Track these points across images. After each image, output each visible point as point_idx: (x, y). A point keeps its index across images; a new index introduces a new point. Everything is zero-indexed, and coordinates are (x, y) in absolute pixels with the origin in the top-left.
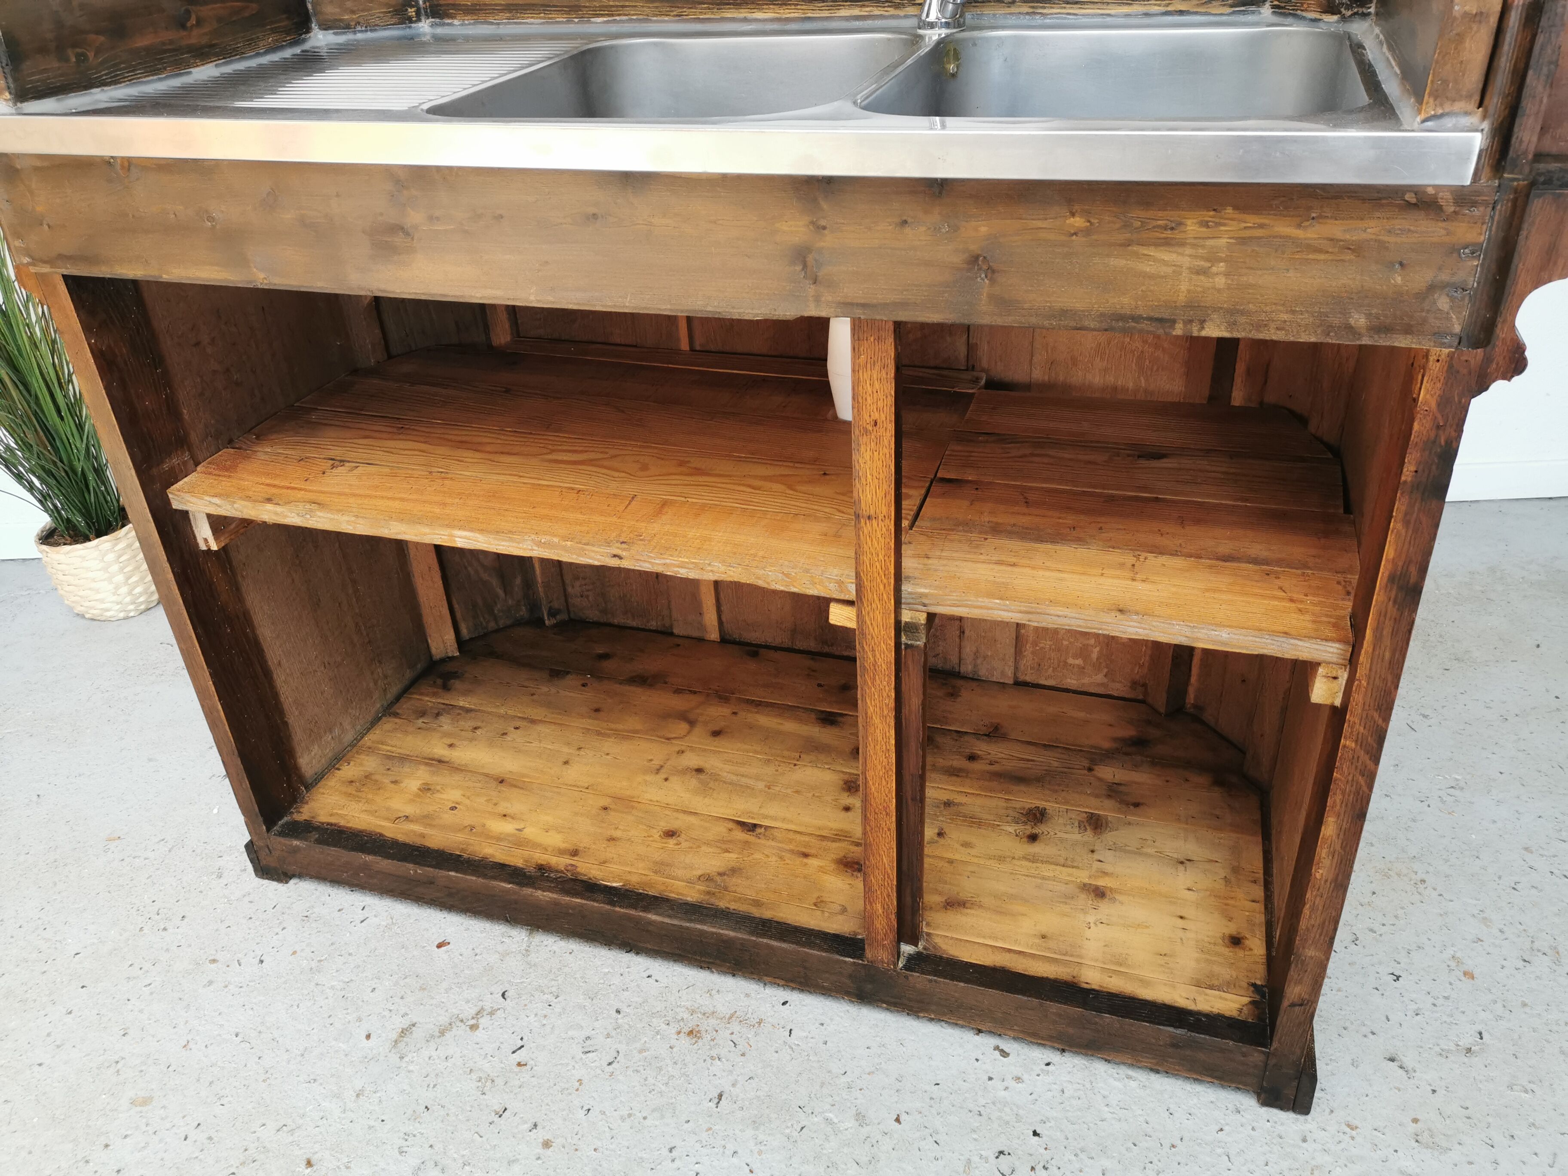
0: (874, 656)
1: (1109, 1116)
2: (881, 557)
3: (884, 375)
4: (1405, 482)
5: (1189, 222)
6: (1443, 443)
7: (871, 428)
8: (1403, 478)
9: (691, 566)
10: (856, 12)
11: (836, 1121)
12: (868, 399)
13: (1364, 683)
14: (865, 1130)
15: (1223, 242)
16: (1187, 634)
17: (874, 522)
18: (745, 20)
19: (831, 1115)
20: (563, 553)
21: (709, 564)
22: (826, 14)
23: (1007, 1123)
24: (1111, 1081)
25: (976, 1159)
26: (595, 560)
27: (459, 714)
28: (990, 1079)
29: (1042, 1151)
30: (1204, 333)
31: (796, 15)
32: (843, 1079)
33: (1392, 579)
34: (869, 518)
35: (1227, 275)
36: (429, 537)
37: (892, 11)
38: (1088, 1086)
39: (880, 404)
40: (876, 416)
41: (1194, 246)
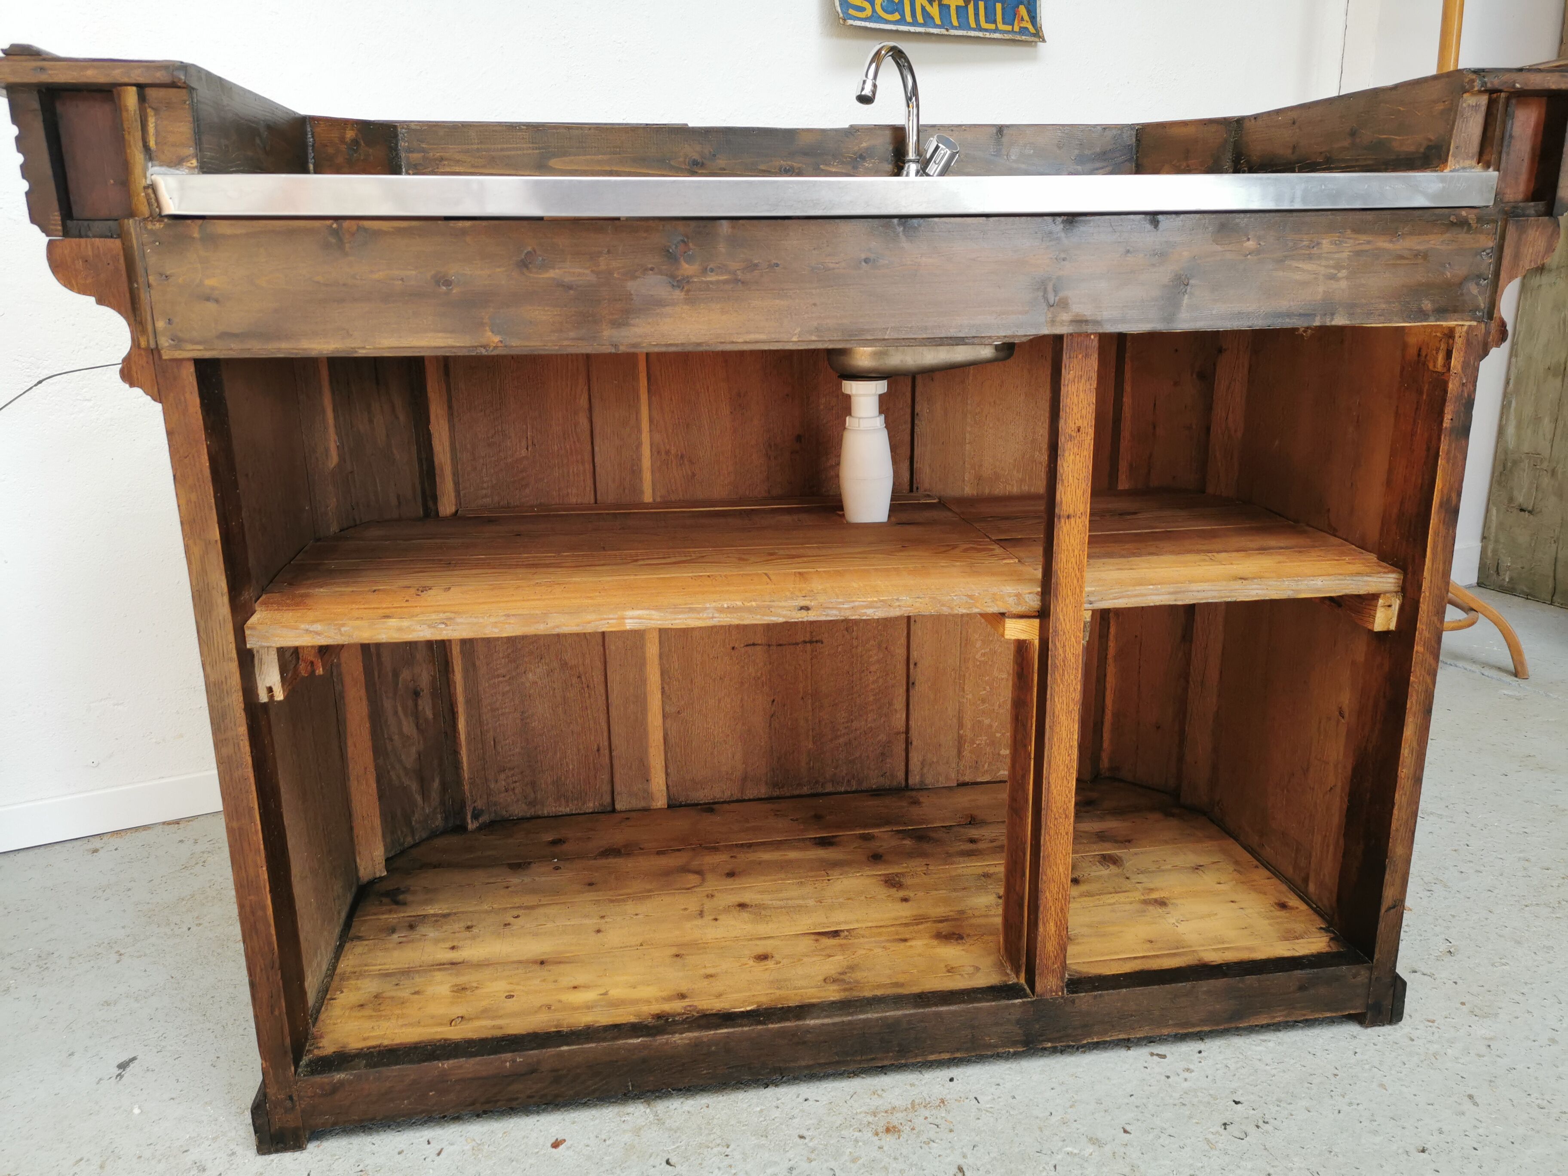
0: (1065, 652)
1: (1274, 1072)
2: (1076, 552)
3: (1089, 387)
4: (1446, 428)
5: (1324, 242)
6: (1466, 395)
7: (1075, 435)
8: (1444, 425)
9: (879, 604)
11: (1076, 1151)
12: (1074, 408)
13: (1427, 594)
14: (1107, 1149)
15: (1345, 255)
16: (1294, 588)
17: (1073, 521)
19: (1069, 1149)
21: (897, 600)
23: (1209, 1103)
24: (1254, 1047)
25: (1210, 1137)
26: (779, 615)
28: (1168, 1077)
29: (1252, 1112)
30: (1334, 323)
32: (1053, 1120)
33: (1441, 505)
34: (1069, 517)
35: (1347, 278)
36: (593, 624)
38: (1241, 1057)
39: (1084, 412)
40: (1079, 423)
41: (1327, 259)
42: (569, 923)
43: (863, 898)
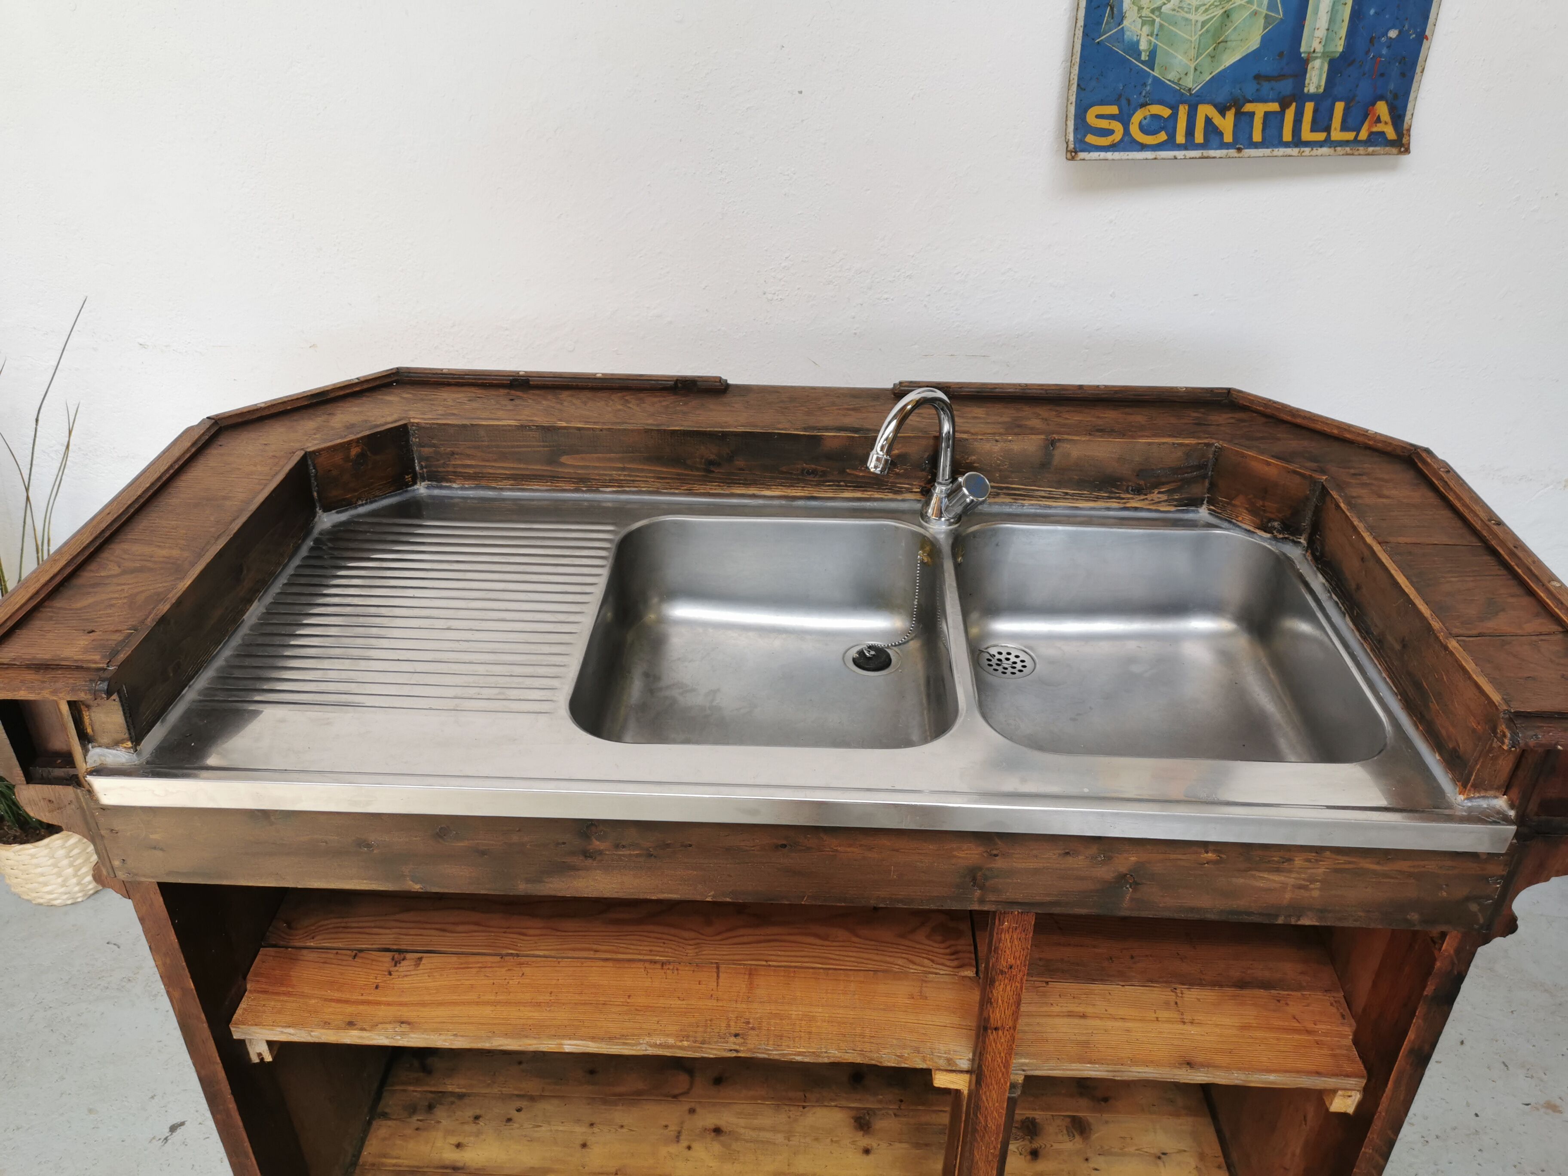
0: (986, 1121)
2: (1002, 1055)
3: (1024, 936)
4: (1427, 995)
5: (1296, 859)
6: (1456, 972)
7: (1007, 970)
8: (1425, 993)
9: (807, 1054)
10: (858, 495)
12: (1007, 951)
13: (1384, 1114)
15: (1321, 870)
16: (1243, 1078)
17: (1000, 1032)
18: (754, 496)
20: (678, 1051)
21: (826, 1052)
22: (831, 495)
26: (711, 1054)
27: (453, 1103)
30: (1299, 923)
31: (802, 494)
33: (1411, 1051)
34: (996, 1029)
35: (1320, 889)
36: (534, 1046)
37: (891, 496)
39: (1017, 955)
40: (1011, 961)
41: (1298, 873)
42: (561, 1128)
43: (829, 1140)
